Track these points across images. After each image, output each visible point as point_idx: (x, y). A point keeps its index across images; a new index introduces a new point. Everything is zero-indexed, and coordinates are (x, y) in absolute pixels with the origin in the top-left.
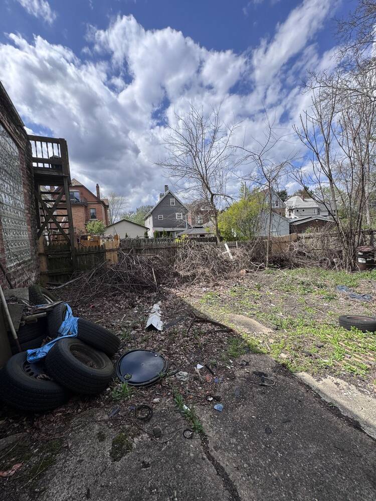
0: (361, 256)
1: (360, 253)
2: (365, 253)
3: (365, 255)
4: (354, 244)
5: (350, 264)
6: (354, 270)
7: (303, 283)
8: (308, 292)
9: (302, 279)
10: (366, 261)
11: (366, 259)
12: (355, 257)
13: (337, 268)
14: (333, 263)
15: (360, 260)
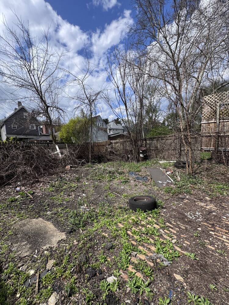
0: (141, 153)
1: (141, 151)
2: (143, 151)
3: (144, 152)
4: (138, 146)
5: (136, 158)
6: (138, 161)
7: (110, 172)
8: (113, 179)
9: (110, 169)
10: (144, 156)
11: (144, 154)
12: (139, 153)
13: (130, 161)
14: (128, 158)
15: (141, 155)
